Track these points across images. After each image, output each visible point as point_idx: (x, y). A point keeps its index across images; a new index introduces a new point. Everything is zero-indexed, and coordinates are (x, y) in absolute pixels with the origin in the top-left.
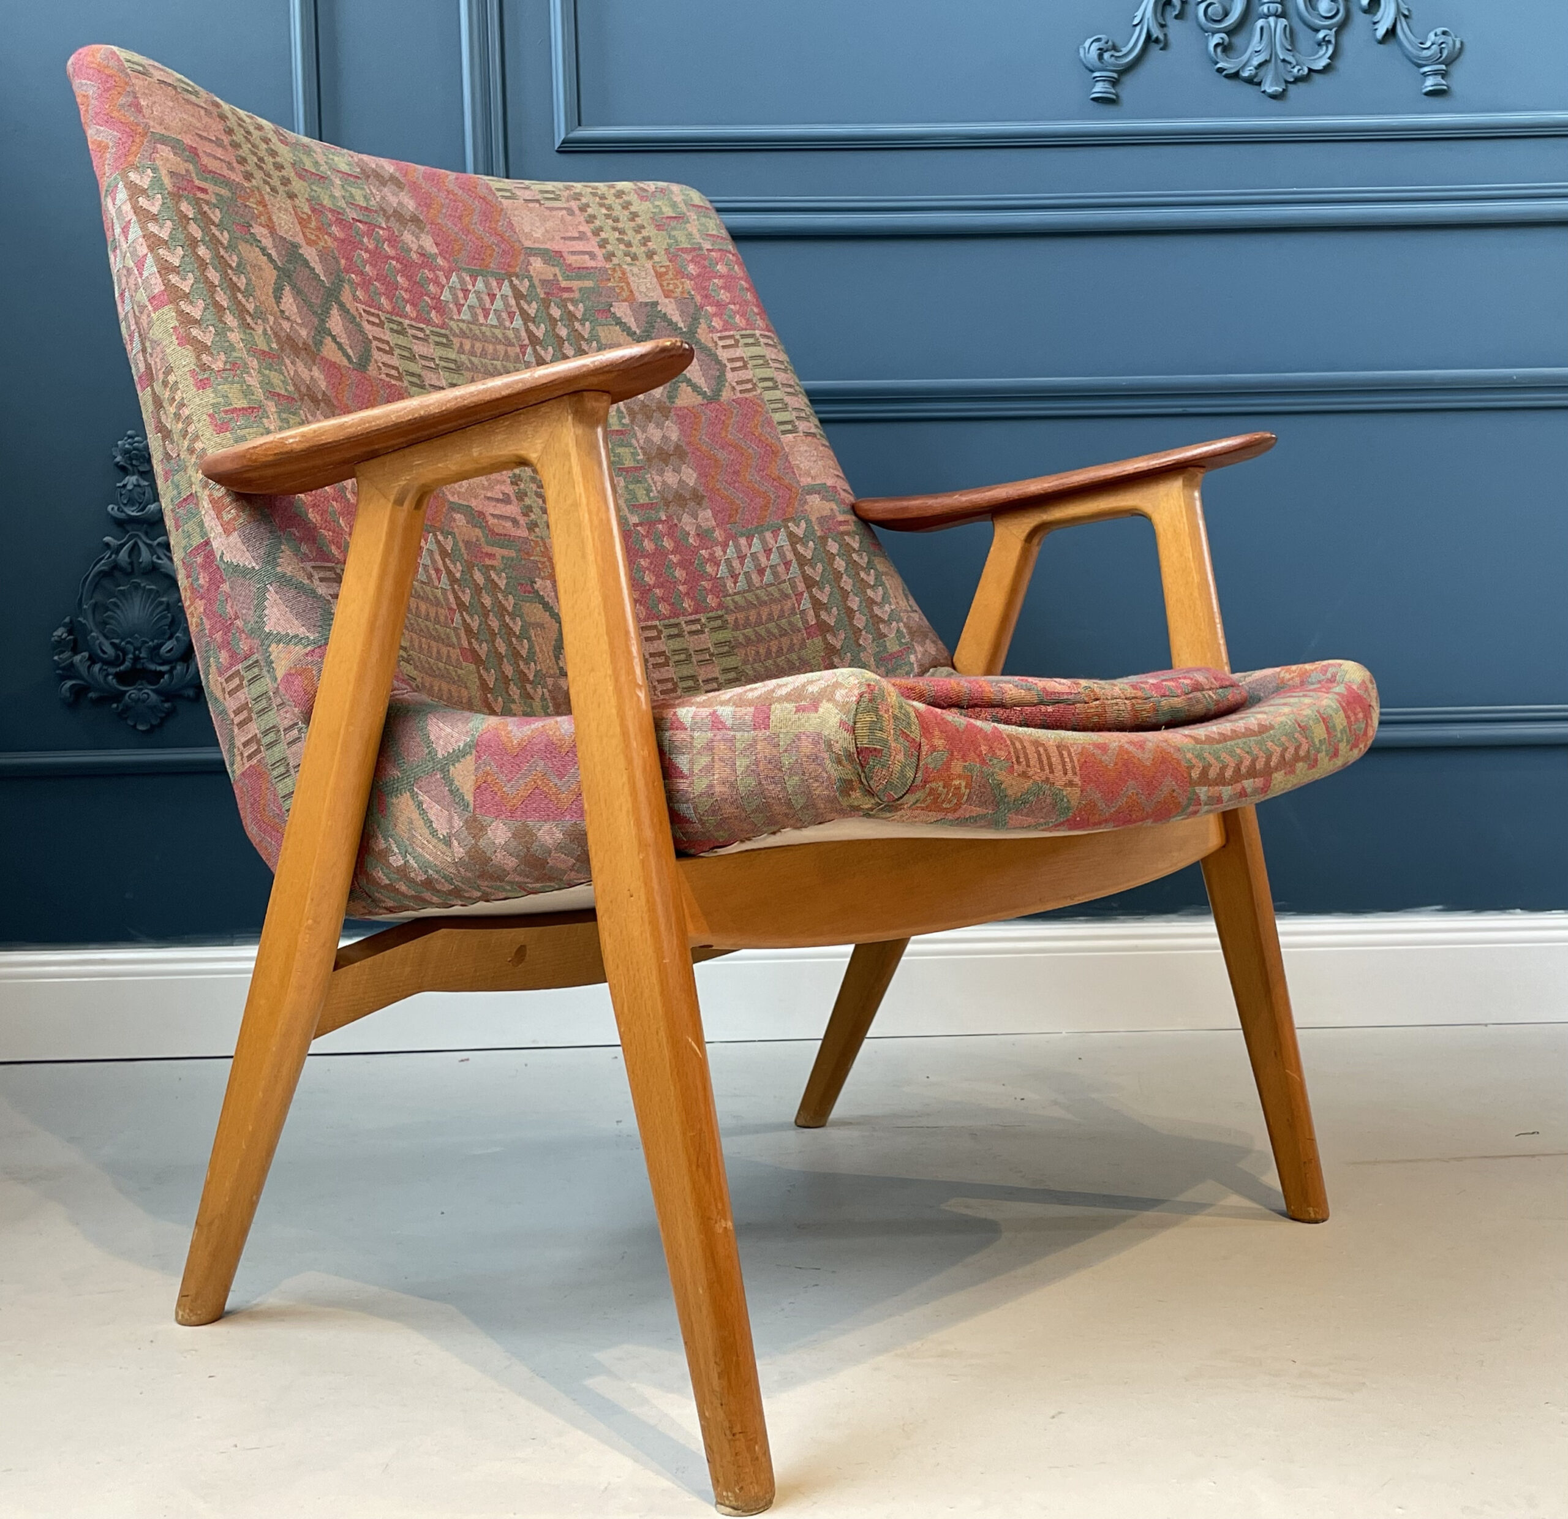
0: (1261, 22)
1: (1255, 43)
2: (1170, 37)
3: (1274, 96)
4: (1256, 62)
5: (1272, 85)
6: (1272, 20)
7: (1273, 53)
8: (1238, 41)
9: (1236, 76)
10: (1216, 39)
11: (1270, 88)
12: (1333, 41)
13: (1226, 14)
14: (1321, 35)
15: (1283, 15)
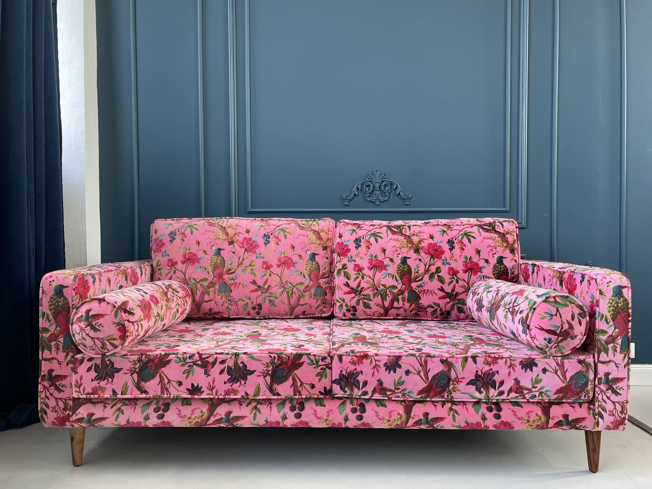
0: (375, 192)
1: (374, 196)
2: (359, 194)
3: (377, 205)
4: (375, 199)
5: (377, 203)
6: (377, 191)
7: (378, 198)
8: (371, 195)
9: (371, 201)
10: (367, 195)
11: (377, 204)
12: (388, 195)
13: (369, 190)
14: (386, 194)
15: (380, 190)
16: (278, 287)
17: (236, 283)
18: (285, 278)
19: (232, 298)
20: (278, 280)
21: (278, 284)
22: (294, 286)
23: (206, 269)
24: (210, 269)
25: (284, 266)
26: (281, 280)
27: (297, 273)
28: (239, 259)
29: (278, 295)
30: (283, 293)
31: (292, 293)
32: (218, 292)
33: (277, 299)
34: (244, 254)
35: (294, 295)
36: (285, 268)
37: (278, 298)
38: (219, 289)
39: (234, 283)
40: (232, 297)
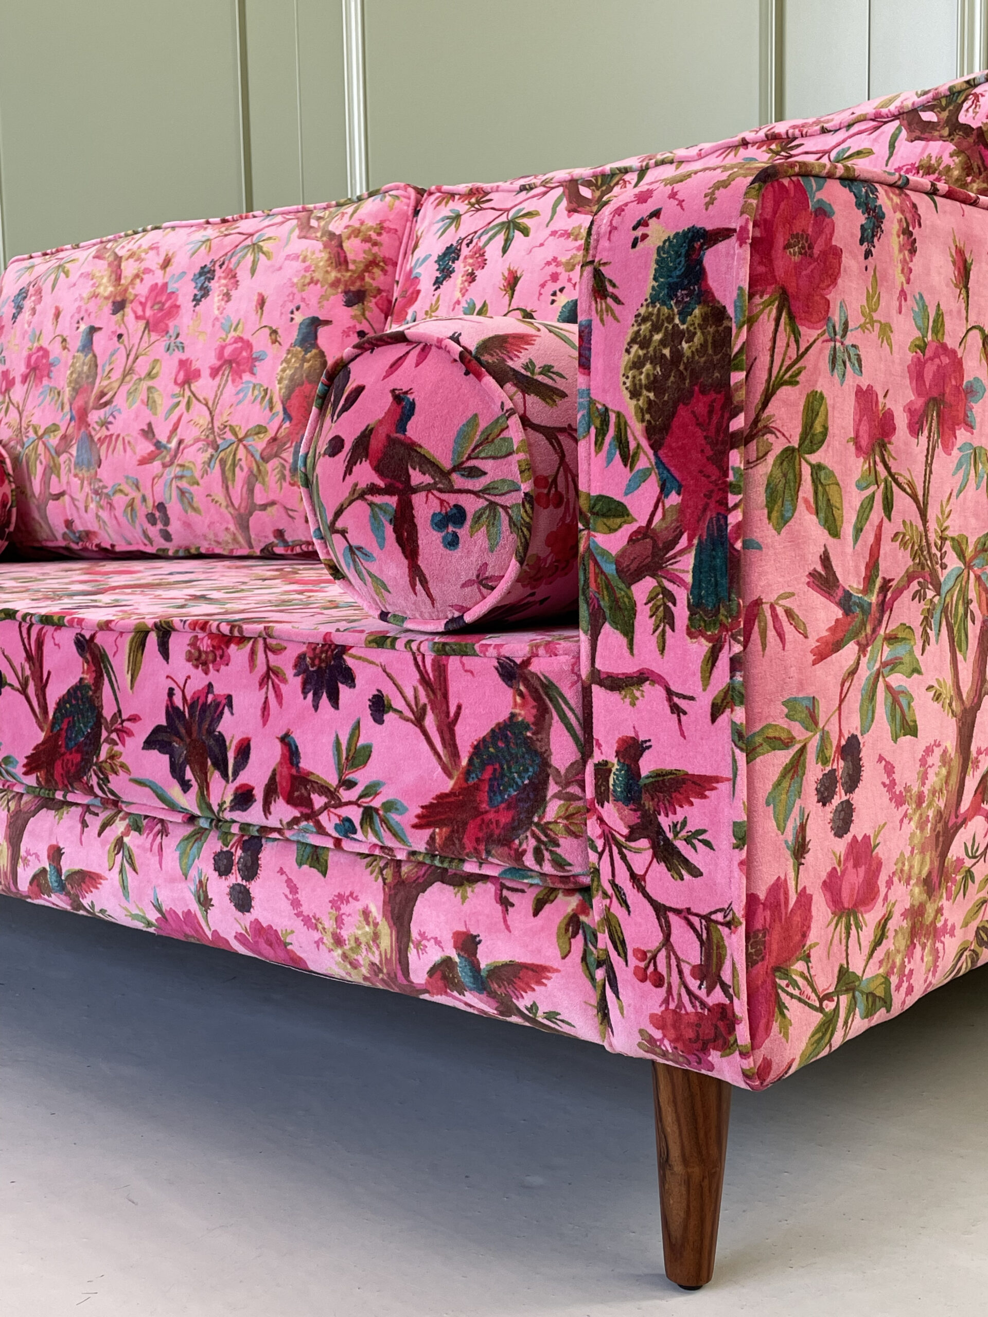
16: (200, 444)
17: (111, 435)
18: (221, 414)
19: (101, 484)
20: (204, 420)
21: (203, 437)
22: (240, 440)
23: (59, 393)
24: (67, 393)
25: (226, 373)
26: (212, 419)
27: (256, 392)
28: (128, 355)
29: (197, 474)
30: (212, 465)
31: (234, 465)
32: (76, 464)
33: (196, 486)
34: (141, 338)
35: (237, 469)
36: (230, 378)
37: (198, 484)
38: (78, 456)
39: (106, 437)
40: (100, 481)
